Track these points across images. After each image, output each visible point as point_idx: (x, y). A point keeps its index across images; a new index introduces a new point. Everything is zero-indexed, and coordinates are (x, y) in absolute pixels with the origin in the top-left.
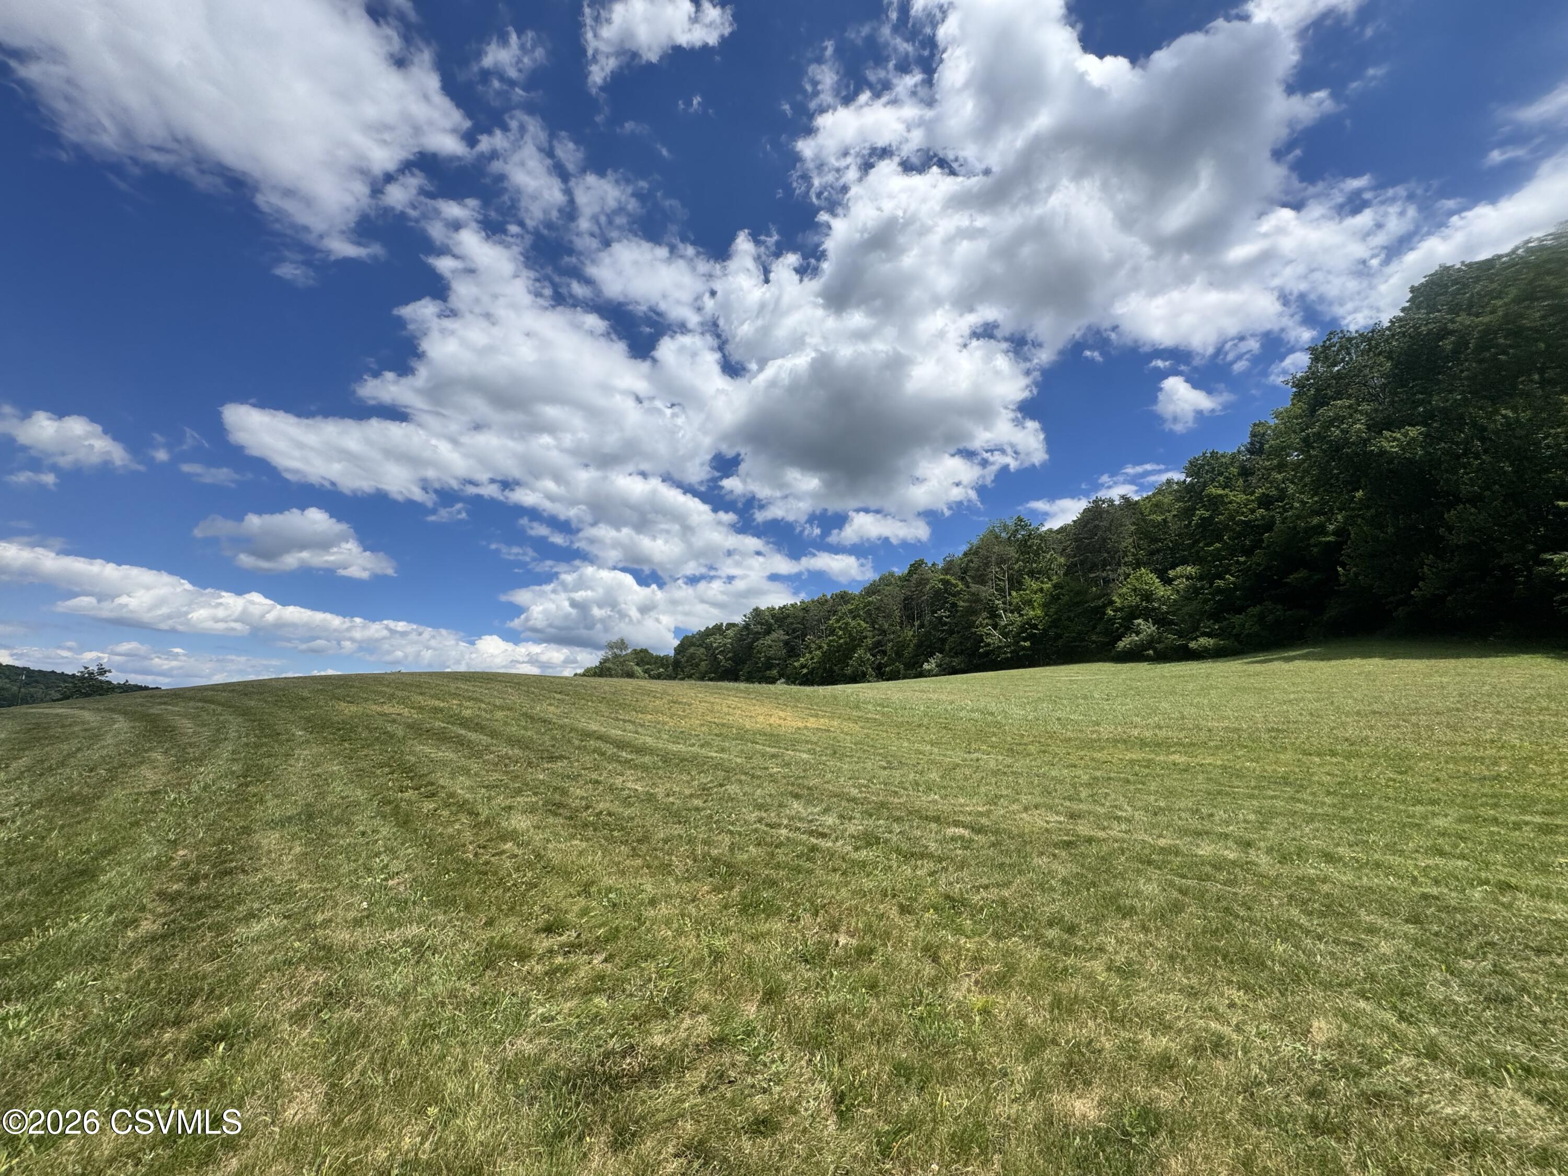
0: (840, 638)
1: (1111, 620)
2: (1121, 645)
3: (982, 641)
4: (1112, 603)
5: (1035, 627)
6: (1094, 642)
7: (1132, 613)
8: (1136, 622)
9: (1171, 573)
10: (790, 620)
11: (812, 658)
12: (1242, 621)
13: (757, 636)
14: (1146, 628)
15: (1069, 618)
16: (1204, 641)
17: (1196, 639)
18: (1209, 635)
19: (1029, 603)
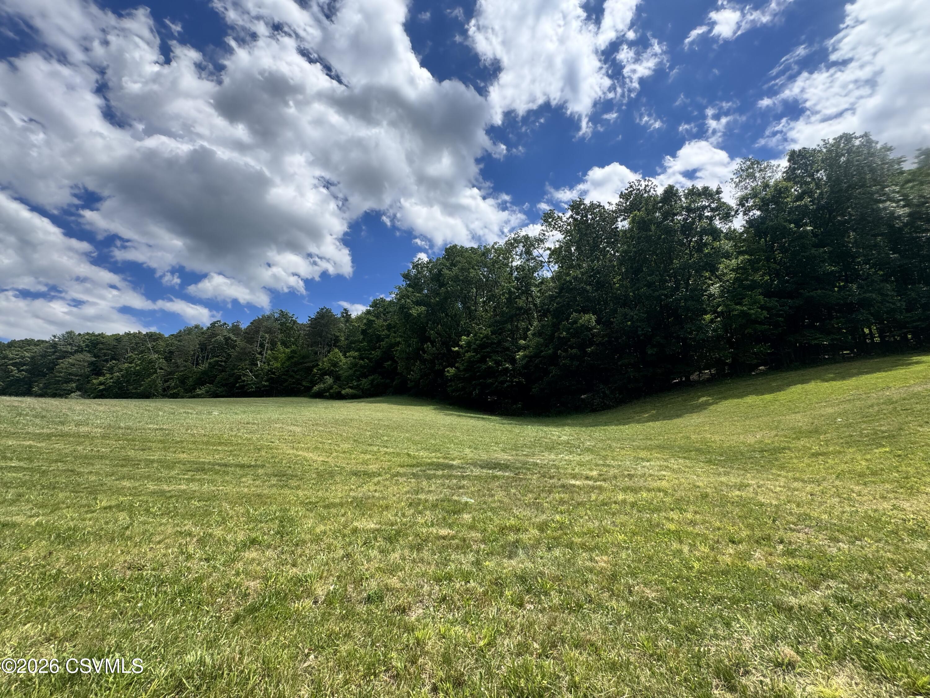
0: (137, 365)
1: (315, 375)
2: (316, 388)
3: (240, 378)
4: (318, 365)
5: (274, 373)
6: (303, 386)
7: (325, 373)
8: (325, 377)
9: (348, 354)
10: (101, 346)
11: (111, 378)
12: (365, 382)
13: (65, 355)
14: (329, 380)
15: (293, 371)
16: (348, 391)
17: (344, 389)
18: (351, 388)
19: (276, 359)
